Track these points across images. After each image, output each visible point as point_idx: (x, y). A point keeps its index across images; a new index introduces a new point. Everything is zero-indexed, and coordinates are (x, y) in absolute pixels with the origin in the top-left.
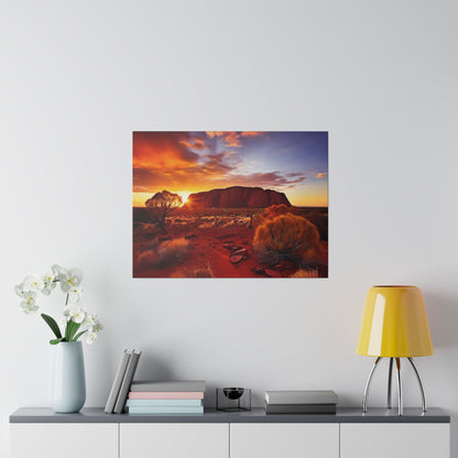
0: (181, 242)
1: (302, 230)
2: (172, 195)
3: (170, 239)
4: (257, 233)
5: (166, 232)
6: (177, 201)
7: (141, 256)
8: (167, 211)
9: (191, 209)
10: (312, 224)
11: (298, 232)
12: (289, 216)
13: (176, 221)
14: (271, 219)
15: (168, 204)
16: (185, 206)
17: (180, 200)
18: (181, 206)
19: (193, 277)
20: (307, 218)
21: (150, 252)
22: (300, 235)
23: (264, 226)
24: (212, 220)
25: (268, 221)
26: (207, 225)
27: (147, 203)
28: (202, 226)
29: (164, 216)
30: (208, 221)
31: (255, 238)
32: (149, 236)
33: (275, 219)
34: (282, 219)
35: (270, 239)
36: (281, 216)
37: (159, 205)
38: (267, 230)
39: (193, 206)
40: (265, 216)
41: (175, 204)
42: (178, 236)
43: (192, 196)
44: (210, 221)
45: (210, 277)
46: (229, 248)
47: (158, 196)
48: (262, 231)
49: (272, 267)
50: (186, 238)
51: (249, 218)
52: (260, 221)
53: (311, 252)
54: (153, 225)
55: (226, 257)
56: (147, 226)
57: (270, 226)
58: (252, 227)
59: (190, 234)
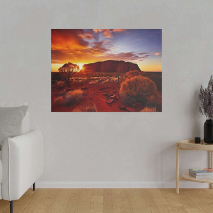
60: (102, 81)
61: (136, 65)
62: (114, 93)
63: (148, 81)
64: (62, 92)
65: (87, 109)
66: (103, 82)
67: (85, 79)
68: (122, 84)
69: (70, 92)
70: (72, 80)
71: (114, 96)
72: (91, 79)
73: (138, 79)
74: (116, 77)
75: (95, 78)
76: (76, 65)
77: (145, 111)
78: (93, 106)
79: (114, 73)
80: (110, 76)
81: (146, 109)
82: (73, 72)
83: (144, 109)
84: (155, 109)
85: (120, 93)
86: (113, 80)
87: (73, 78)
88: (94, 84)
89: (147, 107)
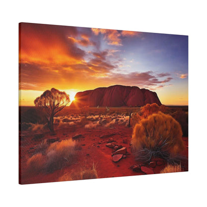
0: (69, 143)
1: (169, 127)
2: (60, 93)
3: (58, 140)
4: (134, 131)
5: (54, 132)
6: (65, 99)
7: (30, 160)
8: (56, 110)
9: (78, 108)
10: (176, 122)
11: (167, 130)
12: (160, 115)
13: (65, 120)
14: (145, 117)
15: (56, 103)
16: (72, 105)
17: (68, 98)
18: (69, 105)
19: (80, 179)
20: (173, 116)
21: (39, 155)
22: (168, 132)
23: (140, 125)
24: (97, 119)
25: (143, 120)
26: (93, 125)
27: (36, 101)
28: (87, 126)
29: (53, 115)
30: (93, 120)
31: (133, 136)
32: (38, 138)
33: (149, 117)
34: (155, 117)
35: (145, 137)
36: (154, 115)
37: (48, 104)
38: (142, 129)
39: (80, 105)
40: (141, 114)
41: (63, 103)
42: (65, 136)
43: (79, 94)
44: (95, 120)
45: (94, 177)
46: (111, 147)
47: (47, 94)
48: (138, 129)
49: (146, 164)
50: (74, 138)
51: (128, 117)
52: (136, 120)
53: (176, 148)
54: (42, 126)
55: (109, 156)
56: (36, 127)
57: (145, 124)
58: (130, 126)
59: (77, 135)
60: (106, 122)
61: (155, 94)
62: (124, 143)
63: (171, 121)
64: (41, 145)
65: (82, 174)
66: (108, 124)
67: (80, 118)
68: (135, 127)
69: (54, 143)
70: (58, 121)
71: (124, 148)
72: (89, 120)
73: (157, 118)
74: (127, 115)
75: (95, 117)
76: (64, 93)
77: (167, 172)
78: (92, 169)
79: (123, 108)
80: (118, 114)
81: (169, 168)
82: (60, 106)
83: (166, 168)
84: (179, 167)
85: (132, 142)
86: (122, 121)
87: (59, 118)
88: (94, 128)
89: (170, 164)
